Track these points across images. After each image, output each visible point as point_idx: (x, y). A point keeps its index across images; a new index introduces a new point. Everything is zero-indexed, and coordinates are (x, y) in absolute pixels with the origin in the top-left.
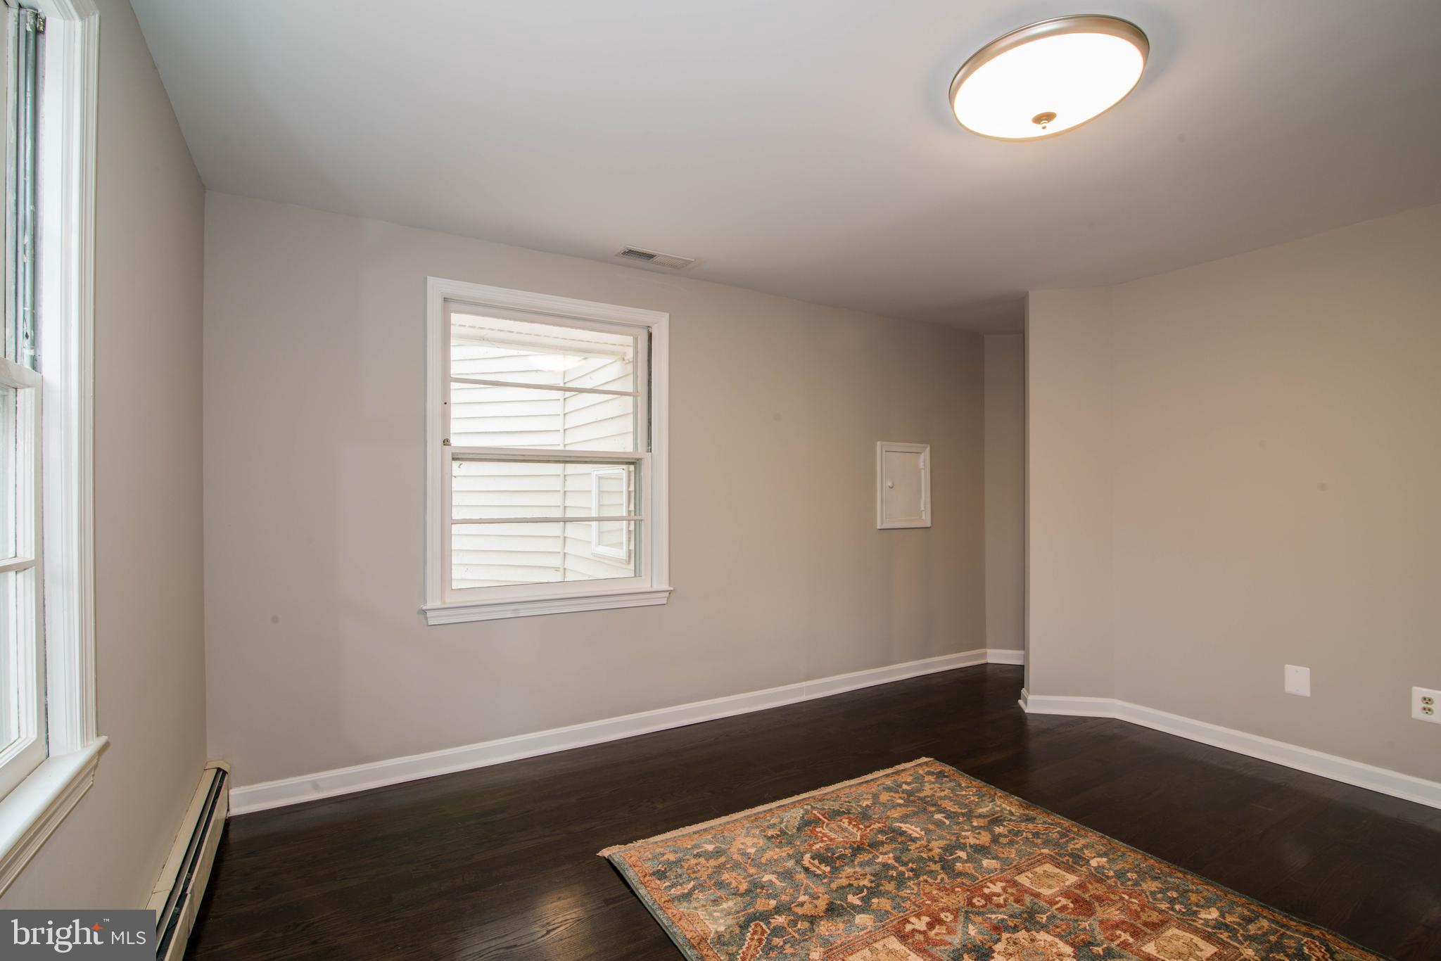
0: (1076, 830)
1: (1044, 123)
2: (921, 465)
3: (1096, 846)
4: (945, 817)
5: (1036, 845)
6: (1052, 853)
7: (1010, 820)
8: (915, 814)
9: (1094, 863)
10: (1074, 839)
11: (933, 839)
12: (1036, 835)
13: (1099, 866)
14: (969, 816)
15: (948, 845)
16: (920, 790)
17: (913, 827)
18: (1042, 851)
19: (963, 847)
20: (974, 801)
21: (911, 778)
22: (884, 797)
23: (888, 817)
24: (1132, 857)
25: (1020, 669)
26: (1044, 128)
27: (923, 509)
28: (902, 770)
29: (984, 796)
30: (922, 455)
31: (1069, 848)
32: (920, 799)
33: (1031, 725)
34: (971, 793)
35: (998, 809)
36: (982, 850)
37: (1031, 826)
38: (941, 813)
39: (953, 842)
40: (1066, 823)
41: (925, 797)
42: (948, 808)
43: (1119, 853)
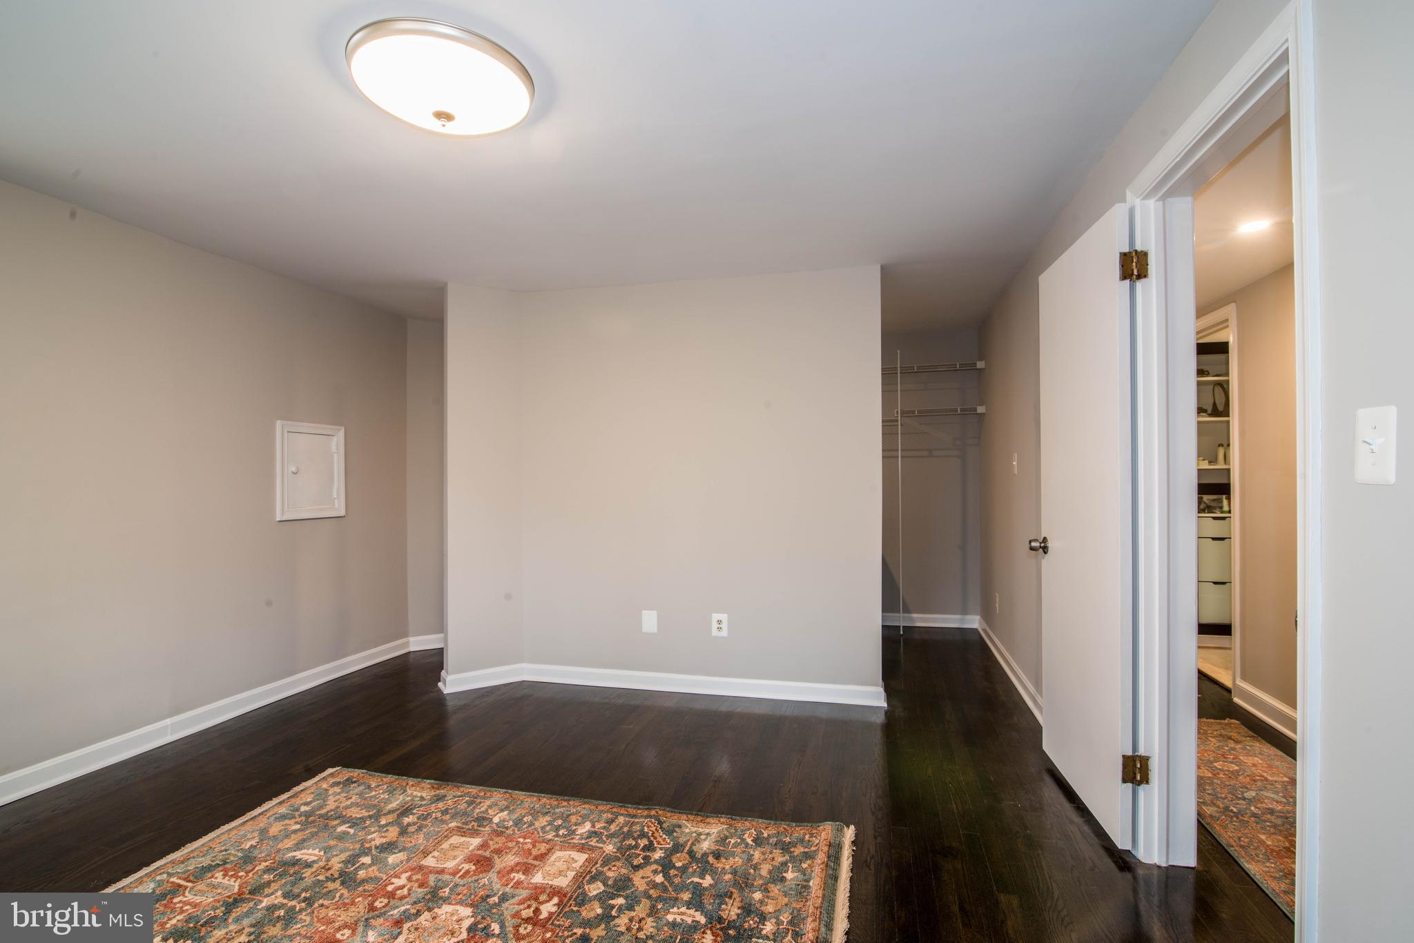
0: (483, 793)
1: (443, 121)
2: (334, 448)
3: (499, 803)
4: (350, 827)
5: (443, 822)
6: (459, 825)
7: (421, 806)
8: (313, 835)
9: (496, 820)
10: (480, 803)
11: (333, 856)
12: (445, 812)
13: (500, 821)
14: (376, 817)
15: (350, 856)
16: (321, 807)
17: (310, 851)
18: (450, 825)
19: (366, 852)
20: (383, 799)
21: (313, 796)
22: (275, 829)
23: (279, 850)
24: (529, 801)
25: (440, 652)
26: (444, 126)
27: (335, 496)
28: (302, 791)
29: (395, 790)
30: (335, 439)
31: (475, 814)
32: (321, 816)
33: (450, 704)
34: (381, 791)
35: (409, 798)
36: (389, 847)
37: (441, 805)
38: (345, 823)
39: (357, 851)
40: (474, 790)
41: (328, 812)
42: (354, 816)
43: (518, 803)
